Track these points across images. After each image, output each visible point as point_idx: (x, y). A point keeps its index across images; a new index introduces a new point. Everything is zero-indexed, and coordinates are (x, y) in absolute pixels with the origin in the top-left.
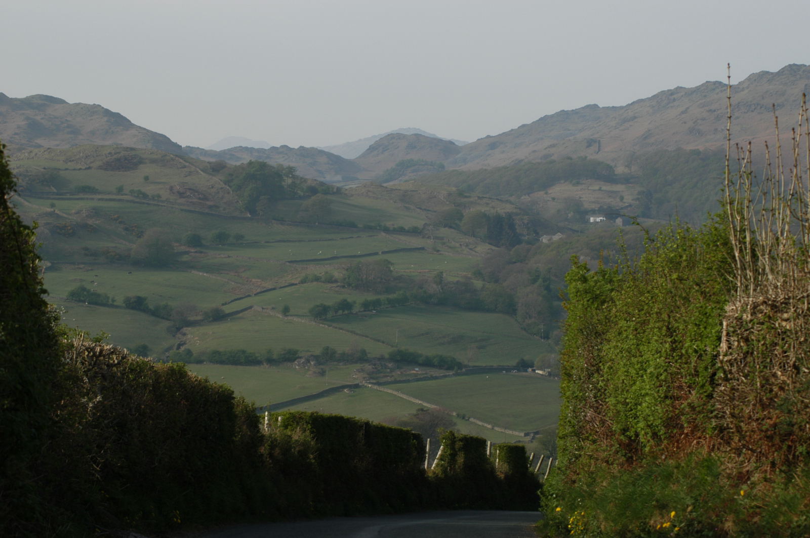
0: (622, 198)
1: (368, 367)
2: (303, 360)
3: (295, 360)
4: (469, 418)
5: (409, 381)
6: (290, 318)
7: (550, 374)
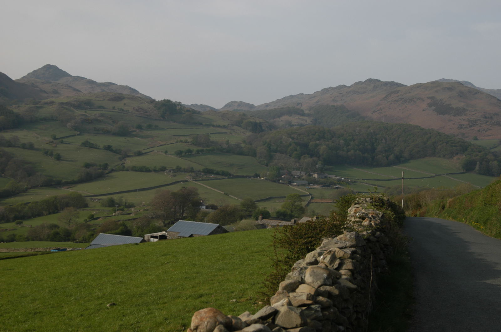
0: (306, 121)
1: (193, 174)
2: (168, 171)
3: (165, 171)
4: (229, 195)
5: (208, 180)
6: (167, 155)
7: (266, 179)
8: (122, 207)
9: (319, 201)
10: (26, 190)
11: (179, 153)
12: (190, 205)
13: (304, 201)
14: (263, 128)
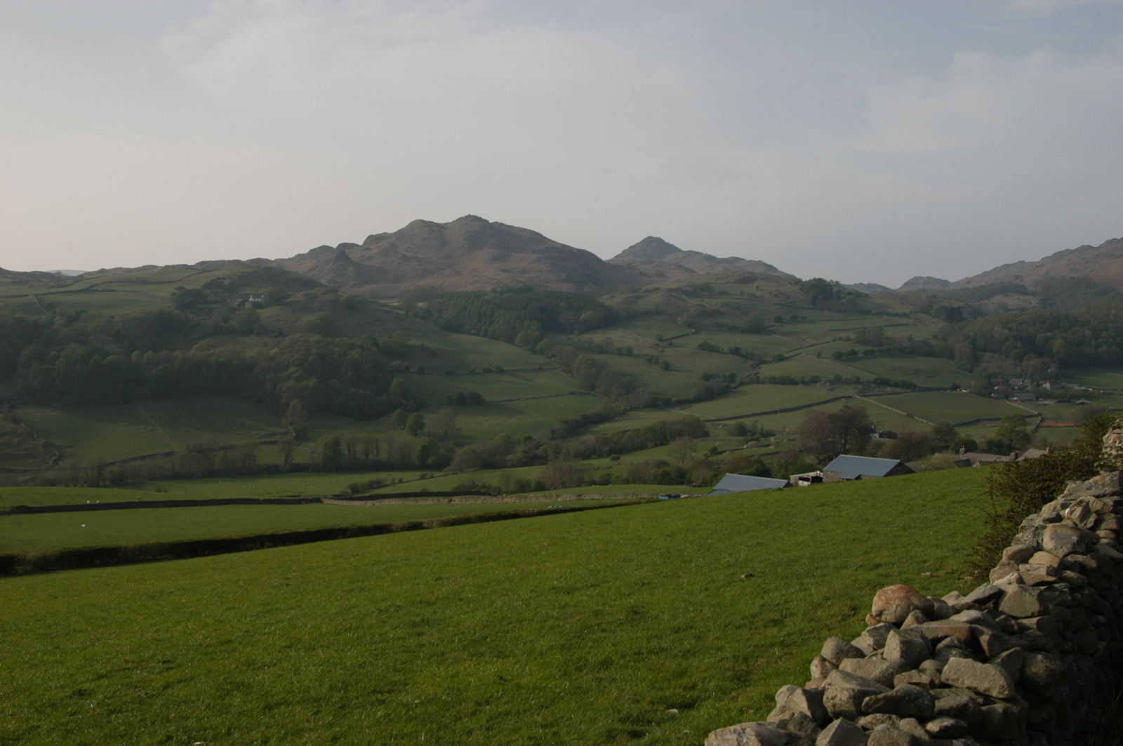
0: (1030, 303)
1: (860, 387)
2: (822, 382)
3: (817, 382)
4: (914, 416)
5: (882, 395)
6: (821, 359)
7: (970, 392)
8: (757, 436)
9: (1053, 424)
10: (623, 413)
11: (838, 357)
12: (856, 432)
13: (1031, 424)
14: (964, 315)
